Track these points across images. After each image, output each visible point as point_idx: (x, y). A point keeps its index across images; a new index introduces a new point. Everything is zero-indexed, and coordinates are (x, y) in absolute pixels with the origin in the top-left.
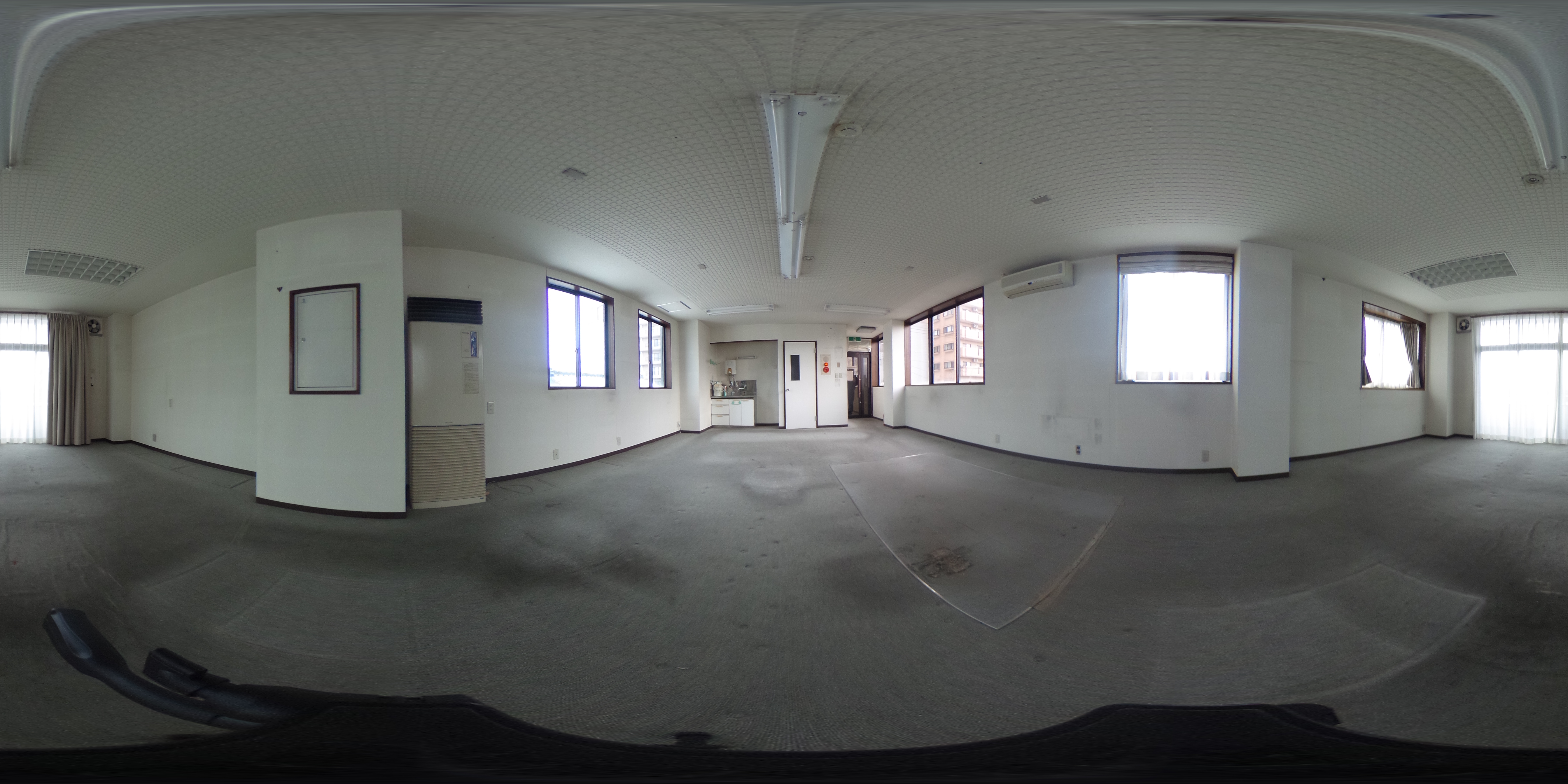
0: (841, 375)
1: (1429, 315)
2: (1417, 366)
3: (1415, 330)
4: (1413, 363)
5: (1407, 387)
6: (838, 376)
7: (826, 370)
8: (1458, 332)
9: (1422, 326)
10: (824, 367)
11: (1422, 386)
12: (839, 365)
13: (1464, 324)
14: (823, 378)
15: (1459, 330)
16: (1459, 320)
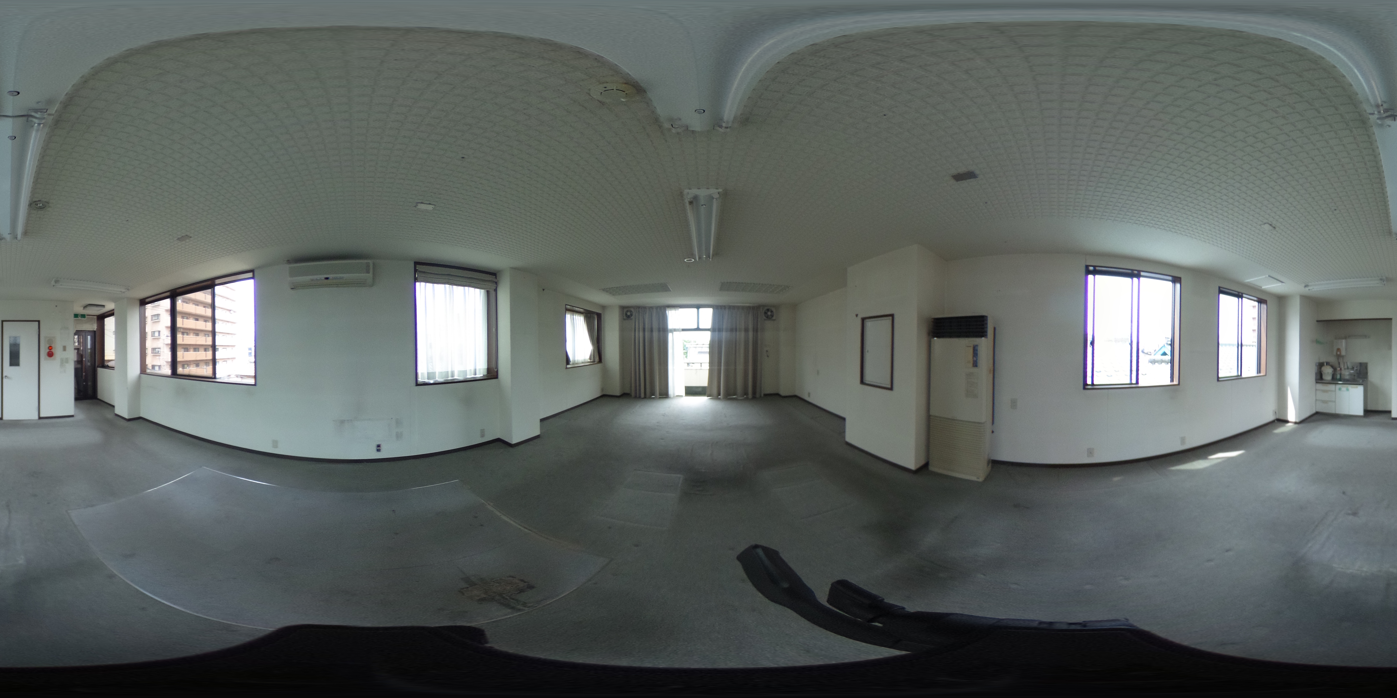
0: (67, 361)
1: (604, 307)
2: (596, 345)
3: (594, 318)
4: (593, 344)
5: (589, 360)
6: (64, 362)
7: (50, 354)
8: (624, 319)
9: (599, 316)
10: (48, 350)
11: (600, 361)
12: (64, 348)
13: (629, 314)
14: (45, 362)
15: (625, 317)
16: (625, 310)
